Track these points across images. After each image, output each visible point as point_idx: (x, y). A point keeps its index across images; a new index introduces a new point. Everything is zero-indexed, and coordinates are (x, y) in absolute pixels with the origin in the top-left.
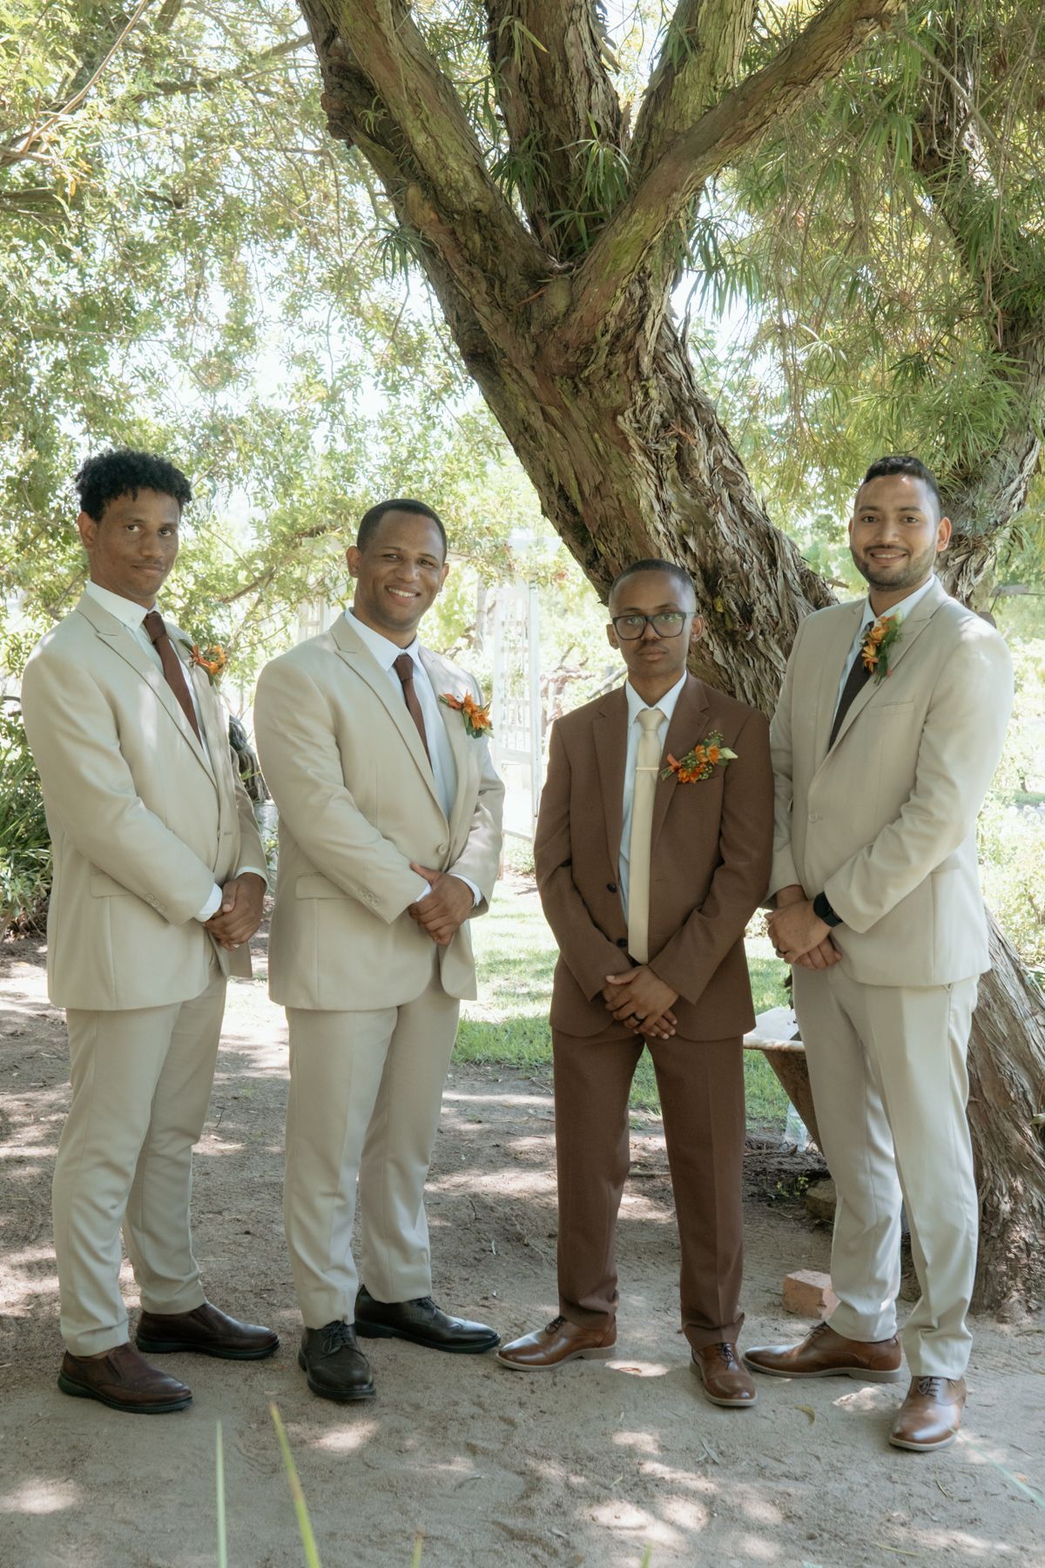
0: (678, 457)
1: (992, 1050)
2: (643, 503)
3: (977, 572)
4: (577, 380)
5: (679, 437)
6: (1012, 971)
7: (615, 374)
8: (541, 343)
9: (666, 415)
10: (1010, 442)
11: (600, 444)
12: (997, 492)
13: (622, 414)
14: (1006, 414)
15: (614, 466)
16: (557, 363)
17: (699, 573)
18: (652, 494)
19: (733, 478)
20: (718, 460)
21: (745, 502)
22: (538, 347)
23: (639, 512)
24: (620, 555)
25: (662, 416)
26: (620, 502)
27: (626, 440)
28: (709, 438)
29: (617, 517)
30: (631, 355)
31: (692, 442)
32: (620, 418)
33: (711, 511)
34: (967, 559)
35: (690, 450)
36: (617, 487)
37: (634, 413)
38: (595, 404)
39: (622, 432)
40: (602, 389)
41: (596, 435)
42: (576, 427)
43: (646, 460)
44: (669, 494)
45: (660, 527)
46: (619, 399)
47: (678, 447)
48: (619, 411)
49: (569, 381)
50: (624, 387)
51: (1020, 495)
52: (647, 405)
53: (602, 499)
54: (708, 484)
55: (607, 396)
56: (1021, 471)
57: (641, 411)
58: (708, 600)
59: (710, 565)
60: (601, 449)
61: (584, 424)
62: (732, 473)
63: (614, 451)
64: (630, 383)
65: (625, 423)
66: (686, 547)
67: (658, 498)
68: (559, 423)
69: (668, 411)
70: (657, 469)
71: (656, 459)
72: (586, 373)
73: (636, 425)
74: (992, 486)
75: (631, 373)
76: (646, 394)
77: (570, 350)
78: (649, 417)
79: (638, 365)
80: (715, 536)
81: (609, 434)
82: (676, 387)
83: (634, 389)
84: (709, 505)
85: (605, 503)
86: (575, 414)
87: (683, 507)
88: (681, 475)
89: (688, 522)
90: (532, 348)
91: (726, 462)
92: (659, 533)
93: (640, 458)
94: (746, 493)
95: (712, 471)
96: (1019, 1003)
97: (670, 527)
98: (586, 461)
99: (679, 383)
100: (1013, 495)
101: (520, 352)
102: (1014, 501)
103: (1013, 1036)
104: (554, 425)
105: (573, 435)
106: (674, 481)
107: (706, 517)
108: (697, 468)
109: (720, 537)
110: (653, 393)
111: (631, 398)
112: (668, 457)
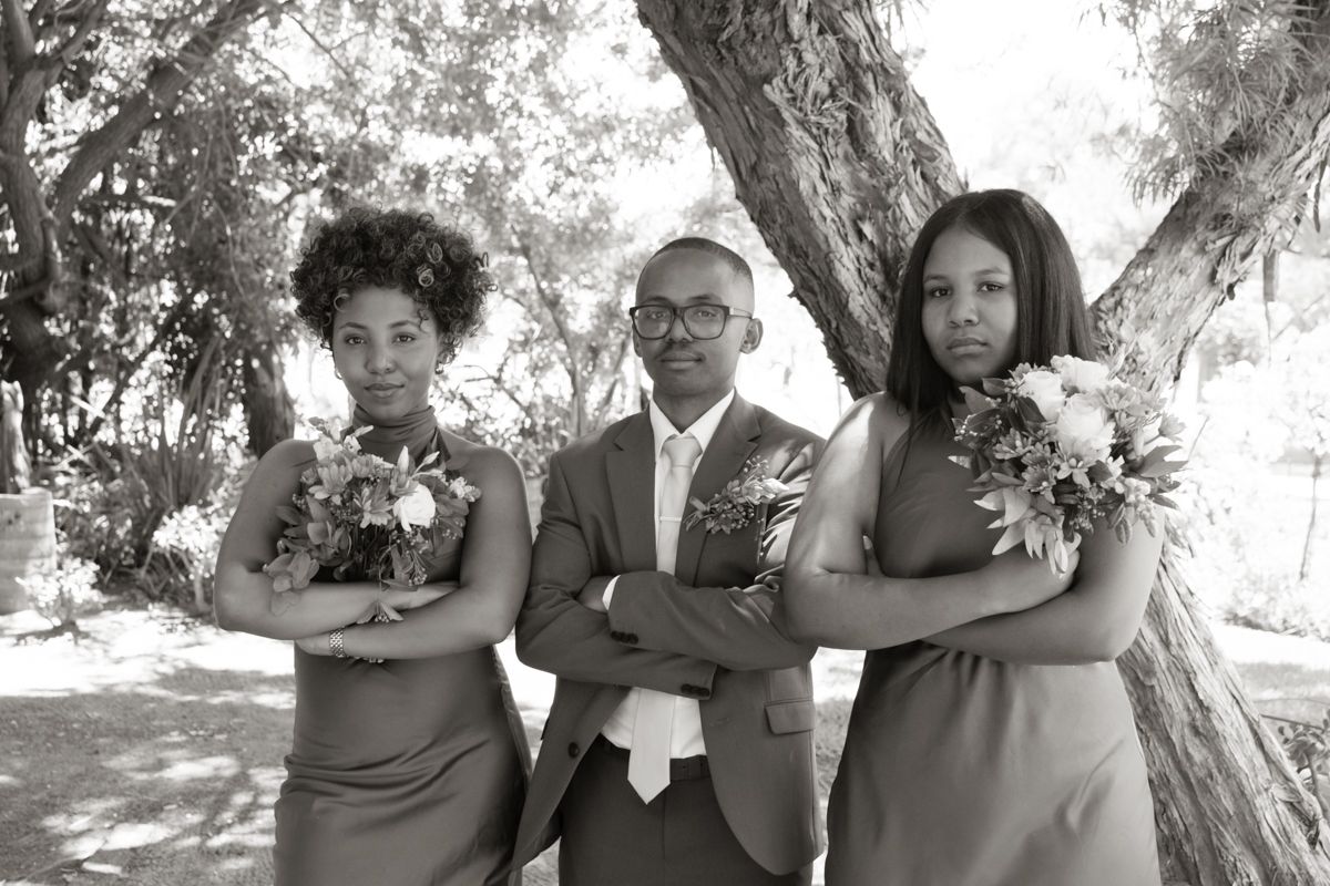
0: (851, 130)
1: (1213, 830)
2: (804, 186)
3: (1244, 257)
4: (719, 46)
5: (849, 107)
6: (1247, 734)
7: (759, 36)
8: (680, 4)
9: (835, 82)
10: (1301, 104)
11: (751, 118)
12: (1277, 164)
13: (770, 83)
14: (1288, 70)
15: (768, 143)
16: (698, 26)
17: (878, 264)
18: (816, 173)
19: (928, 154)
20: (908, 133)
21: (940, 182)
22: (678, 11)
23: (799, 195)
24: (783, 245)
25: (830, 84)
26: (777, 184)
27: (777, 112)
28: (897, 106)
29: (777, 202)
30: (778, 14)
31: (867, 113)
32: (767, 88)
33: (893, 192)
34: (1232, 241)
35: (864, 121)
36: (772, 167)
37: (786, 81)
38: (741, 71)
39: (774, 105)
40: (747, 54)
41: (747, 109)
42: (726, 99)
43: (806, 135)
44: (839, 173)
45: (827, 212)
46: (767, 65)
47: (849, 120)
48: (767, 79)
49: (711, 47)
50: (771, 51)
51: (1309, 165)
52: (803, 70)
53: (759, 181)
54: (891, 162)
55: (757, 61)
56: (1314, 137)
57: (795, 80)
58: (888, 294)
59: (890, 255)
60: (753, 124)
61: (733, 96)
62: (928, 148)
63: (768, 125)
64: (778, 46)
65: (775, 92)
66: (861, 235)
67: (824, 179)
68: (709, 95)
69: (838, 78)
70: (821, 145)
71: (820, 135)
72: (724, 36)
73: (789, 95)
74: (1271, 157)
75: (779, 35)
76: (800, 59)
77: (707, 11)
78: (806, 84)
79: (786, 25)
80: (896, 222)
81: (759, 105)
82: (852, 50)
83: (783, 53)
84: (889, 186)
85: (763, 186)
86: (724, 84)
87: (858, 189)
88: (856, 151)
89: (864, 205)
90: (671, 10)
91: (921, 135)
92: (825, 219)
93: (795, 131)
94: (944, 170)
95: (896, 145)
96: (1251, 775)
97: (840, 212)
98: (740, 138)
99: (857, 46)
100: (1298, 165)
101: (661, 15)
102: (1298, 173)
103: (1240, 814)
104: (706, 100)
105: (724, 108)
106: (846, 158)
107: (882, 200)
108: (874, 142)
109: (903, 224)
110: (809, 57)
111: (781, 64)
112: (835, 131)
